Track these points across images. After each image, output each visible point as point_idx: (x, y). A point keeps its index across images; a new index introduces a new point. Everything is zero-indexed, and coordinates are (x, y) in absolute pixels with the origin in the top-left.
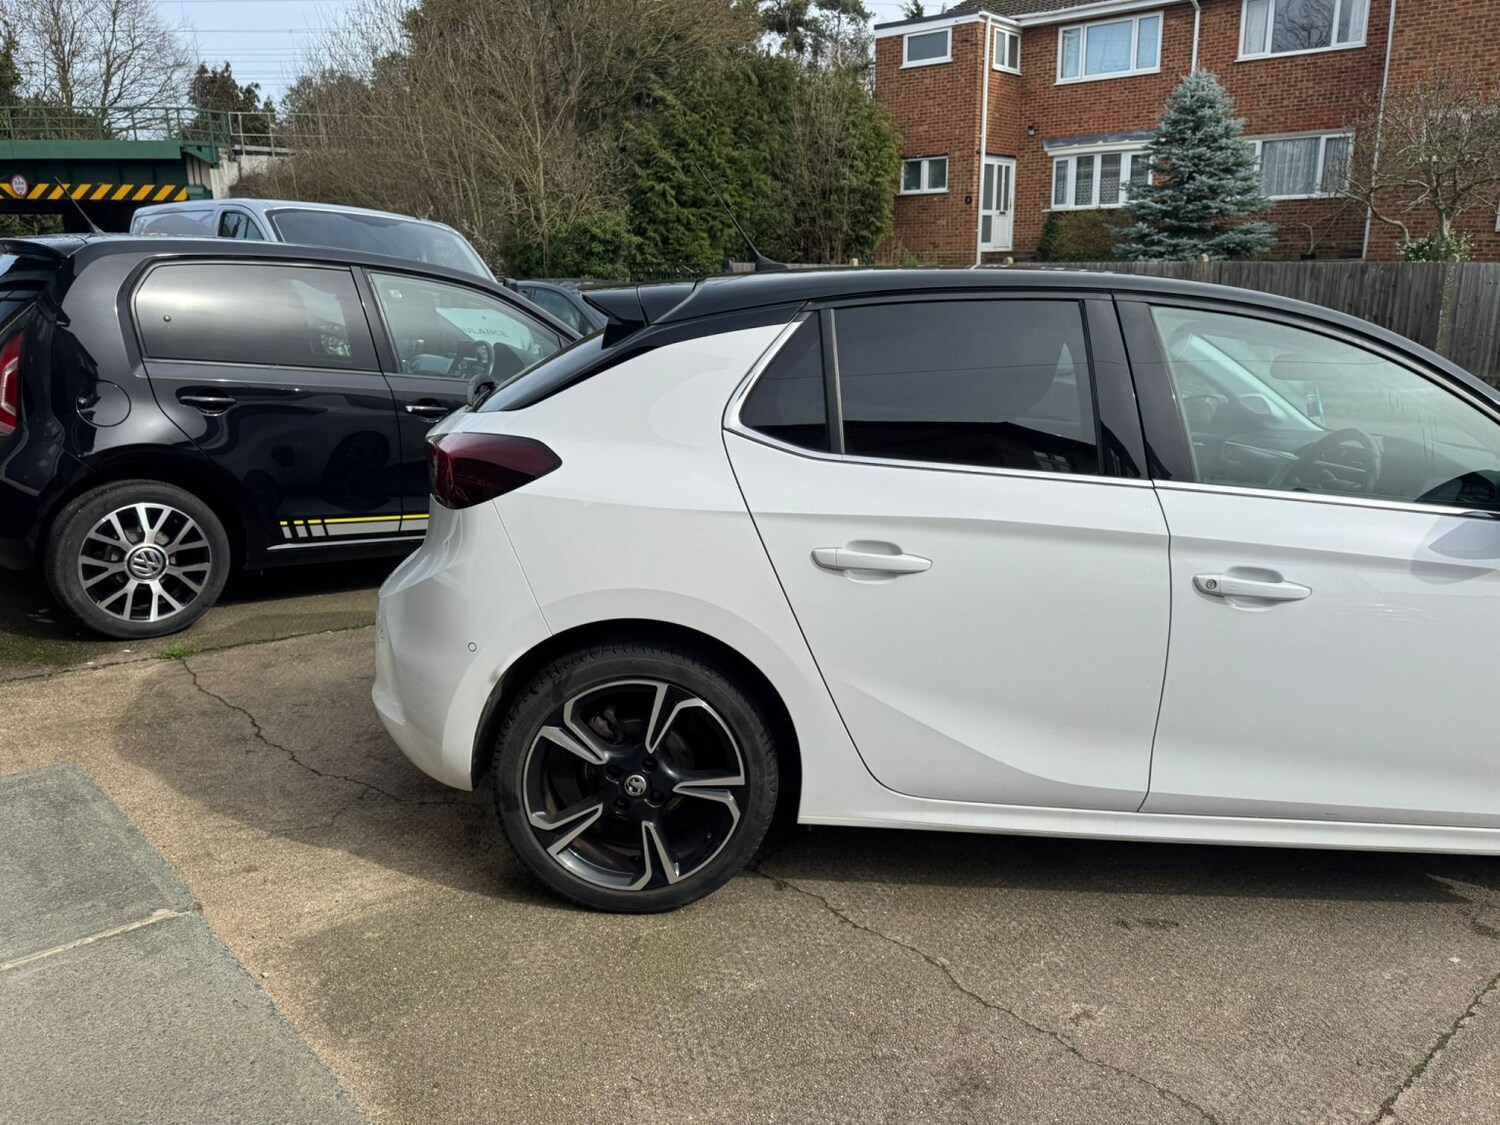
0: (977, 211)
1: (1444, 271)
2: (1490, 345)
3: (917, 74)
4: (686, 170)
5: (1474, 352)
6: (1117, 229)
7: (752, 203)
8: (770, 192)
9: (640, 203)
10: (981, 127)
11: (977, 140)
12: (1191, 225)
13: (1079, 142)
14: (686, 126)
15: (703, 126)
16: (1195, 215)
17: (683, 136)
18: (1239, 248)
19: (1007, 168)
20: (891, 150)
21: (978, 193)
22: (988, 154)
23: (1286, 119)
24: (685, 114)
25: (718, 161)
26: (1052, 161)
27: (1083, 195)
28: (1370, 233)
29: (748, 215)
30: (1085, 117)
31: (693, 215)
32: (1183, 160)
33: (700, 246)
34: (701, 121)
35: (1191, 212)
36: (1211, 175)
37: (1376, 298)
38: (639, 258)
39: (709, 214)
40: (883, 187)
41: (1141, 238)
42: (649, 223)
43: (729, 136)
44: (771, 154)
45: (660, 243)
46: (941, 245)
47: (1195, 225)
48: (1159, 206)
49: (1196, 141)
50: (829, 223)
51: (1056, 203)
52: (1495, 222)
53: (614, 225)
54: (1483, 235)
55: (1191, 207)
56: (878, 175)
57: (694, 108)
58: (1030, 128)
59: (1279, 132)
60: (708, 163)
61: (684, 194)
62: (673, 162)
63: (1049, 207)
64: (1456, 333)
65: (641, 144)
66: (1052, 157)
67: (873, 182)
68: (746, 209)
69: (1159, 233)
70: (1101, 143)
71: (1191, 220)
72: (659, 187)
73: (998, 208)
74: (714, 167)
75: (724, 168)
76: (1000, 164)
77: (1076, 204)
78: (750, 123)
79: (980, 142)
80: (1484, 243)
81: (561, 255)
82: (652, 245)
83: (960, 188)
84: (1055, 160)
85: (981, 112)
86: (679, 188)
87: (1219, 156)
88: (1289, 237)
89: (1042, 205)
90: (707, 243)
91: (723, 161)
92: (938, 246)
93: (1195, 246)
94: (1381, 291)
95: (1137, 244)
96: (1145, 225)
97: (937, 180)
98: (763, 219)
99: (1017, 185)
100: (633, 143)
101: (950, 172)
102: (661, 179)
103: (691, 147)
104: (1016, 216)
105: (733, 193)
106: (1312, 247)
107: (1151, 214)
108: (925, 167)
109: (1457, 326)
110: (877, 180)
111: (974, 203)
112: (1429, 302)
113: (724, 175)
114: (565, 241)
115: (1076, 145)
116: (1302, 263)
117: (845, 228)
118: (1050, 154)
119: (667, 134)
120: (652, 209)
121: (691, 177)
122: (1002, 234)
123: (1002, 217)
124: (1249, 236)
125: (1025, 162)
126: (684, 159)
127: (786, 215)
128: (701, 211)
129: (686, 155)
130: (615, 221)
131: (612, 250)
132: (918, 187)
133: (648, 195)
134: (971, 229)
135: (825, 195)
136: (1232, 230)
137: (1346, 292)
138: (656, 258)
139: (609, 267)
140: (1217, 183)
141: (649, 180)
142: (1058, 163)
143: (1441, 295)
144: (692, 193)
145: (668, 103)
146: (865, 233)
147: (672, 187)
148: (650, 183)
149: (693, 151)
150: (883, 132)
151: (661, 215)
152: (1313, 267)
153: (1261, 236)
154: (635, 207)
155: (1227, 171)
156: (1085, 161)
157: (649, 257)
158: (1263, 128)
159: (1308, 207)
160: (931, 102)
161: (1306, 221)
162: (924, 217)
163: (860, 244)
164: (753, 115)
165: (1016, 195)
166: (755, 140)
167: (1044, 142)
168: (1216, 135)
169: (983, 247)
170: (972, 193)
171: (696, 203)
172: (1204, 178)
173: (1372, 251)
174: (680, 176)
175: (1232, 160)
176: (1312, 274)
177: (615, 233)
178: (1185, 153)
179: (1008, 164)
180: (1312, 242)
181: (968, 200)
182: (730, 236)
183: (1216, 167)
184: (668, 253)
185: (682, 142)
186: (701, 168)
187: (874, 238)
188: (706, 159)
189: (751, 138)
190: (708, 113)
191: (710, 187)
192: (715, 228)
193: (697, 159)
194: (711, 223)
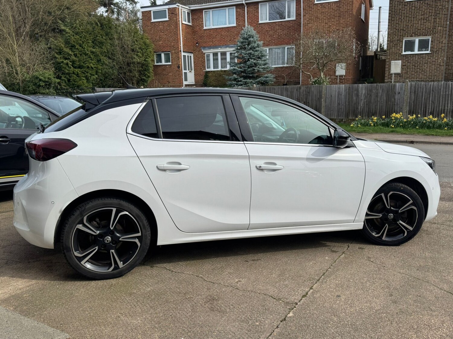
0: (182, 71)
1: (322, 88)
2: (336, 109)
3: (157, 24)
4: (76, 55)
5: (332, 111)
6: (227, 77)
7: (101, 67)
8: (108, 64)
9: (58, 67)
10: (180, 43)
11: (180, 47)
12: (250, 75)
13: (213, 48)
14: (74, 40)
15: (81, 40)
16: (250, 72)
17: (73, 43)
18: (265, 82)
19: (190, 56)
20: (150, 50)
21: (182, 65)
22: (183, 52)
23: (275, 41)
24: (74, 36)
25: (87, 52)
26: (205, 54)
27: (215, 66)
28: (302, 77)
29: (100, 71)
30: (214, 40)
31: (79, 71)
32: (246, 55)
33: (83, 82)
34: (80, 38)
35: (249, 71)
36: (254, 59)
37: (304, 96)
38: (59, 87)
39: (85, 71)
40: (149, 62)
41: (235, 80)
42: (62, 74)
43: (91, 44)
44: (107, 50)
45: (67, 82)
46: (171, 82)
47: (251, 75)
48: (240, 69)
49: (249, 49)
50: (131, 74)
51: (207, 68)
52: (335, 73)
53: (48, 75)
54: (332, 77)
55: (249, 70)
56: (147, 58)
57: (77, 34)
58: (197, 43)
59: (273, 46)
60: (83, 53)
61: (75, 64)
62: (70, 52)
63: (205, 70)
64: (327, 106)
65: (57, 46)
66: (205, 53)
67: (145, 60)
68: (99, 69)
69: (240, 78)
70: (220, 48)
71: (250, 74)
72: (65, 61)
73: (189, 70)
74: (86, 54)
75: (90, 55)
76: (188, 55)
77: (214, 69)
78: (98, 39)
79: (181, 47)
80: (333, 79)
81: (27, 87)
82: (64, 82)
83: (176, 63)
84: (206, 54)
85: (180, 37)
86: (73, 62)
87: (256, 53)
88: (279, 79)
89: (203, 69)
90: (85, 81)
91: (89, 52)
92: (170, 83)
93: (252, 82)
94: (305, 94)
95: (234, 82)
96: (236, 76)
97: (167, 60)
98: (106, 73)
99: (194, 62)
100: (54, 46)
101: (171, 58)
102: (66, 59)
103: (77, 47)
104: (195, 72)
105: (94, 63)
106: (286, 81)
107: (237, 72)
108: (163, 55)
109: (327, 104)
110: (146, 59)
111: (180, 68)
112: (319, 97)
113: (90, 58)
114: (29, 81)
115: (212, 49)
116: (283, 86)
117: (137, 76)
118: (204, 52)
119: (67, 42)
120: (63, 69)
121: (78, 58)
122: (191, 78)
123: (190, 73)
124: (267, 79)
125: (196, 54)
126: (74, 52)
127: (114, 71)
128: (82, 70)
129: (75, 50)
130: (49, 74)
131: (48, 84)
132: (161, 62)
133: (61, 64)
134: (180, 77)
135: (128, 64)
136: (262, 77)
137: (296, 96)
138: (66, 87)
139: (47, 90)
140: (256, 62)
141: (61, 59)
142: (207, 55)
143: (322, 95)
144: (78, 63)
145: (67, 31)
146: (144, 78)
147: (70, 62)
148: (62, 60)
149: (77, 49)
150: (147, 43)
151: (67, 71)
152: (286, 87)
153: (271, 78)
154: (56, 69)
155: (259, 58)
156: (215, 54)
157: (63, 87)
158: (268, 44)
159: (283, 69)
160: (163, 34)
161: (283, 73)
162: (164, 72)
163: (143, 82)
164: (99, 37)
165: (194, 66)
166: (101, 45)
167: (202, 48)
168: (255, 46)
169: (185, 83)
170: (180, 65)
171: (80, 67)
172: (252, 60)
173: (303, 82)
174: (73, 57)
175: (260, 54)
176: (286, 90)
177: (49, 78)
178: (246, 52)
179: (190, 55)
180: (286, 80)
181: (179, 67)
182: (94, 79)
183: (256, 57)
184: (70, 85)
185: (73, 46)
186: (81, 55)
187: (148, 79)
188: (83, 52)
189: (99, 45)
190: (82, 35)
191: (85, 61)
192: (88, 76)
193: (79, 52)
194: (86, 74)
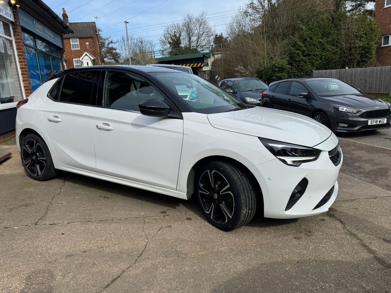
3: (389, 9)
4: (306, 46)
7: (325, 54)
8: (331, 50)
9: (292, 57)
14: (307, 35)
15: (312, 34)
17: (306, 37)
20: (375, 34)
24: (307, 31)
25: (315, 43)
29: (324, 57)
31: (307, 59)
33: (308, 67)
38: (291, 71)
39: (311, 58)
42: (294, 62)
43: (320, 36)
44: (333, 39)
45: (297, 67)
57: (311, 29)
61: (304, 53)
62: (302, 45)
65: (293, 41)
67: (367, 44)
72: (297, 52)
74: (314, 45)
75: (317, 45)
78: (327, 31)
82: (294, 67)
86: (303, 52)
90: (310, 66)
91: (317, 43)
98: (329, 58)
102: (298, 50)
103: (308, 40)
105: (320, 51)
113: (317, 47)
114: (269, 68)
117: (357, 58)
119: (301, 37)
120: (295, 58)
121: (307, 48)
126: (305, 44)
128: (309, 57)
129: (306, 42)
130: (283, 62)
131: (282, 69)
132: (388, 44)
133: (294, 55)
135: (350, 49)
138: (296, 71)
139: (281, 74)
144: (307, 52)
145: (303, 29)
146: (365, 59)
147: (301, 52)
148: (294, 51)
150: (373, 28)
151: (298, 59)
154: (290, 58)
157: (293, 71)
162: (389, 53)
163: (363, 63)
164: (328, 29)
171: (308, 55)
174: (305, 49)
177: (282, 65)
182: (317, 63)
184: (299, 69)
185: (305, 39)
186: (310, 46)
187: (368, 60)
188: (312, 43)
189: (327, 35)
190: (314, 30)
191: (313, 50)
192: (313, 62)
193: (310, 43)
194: (312, 60)
